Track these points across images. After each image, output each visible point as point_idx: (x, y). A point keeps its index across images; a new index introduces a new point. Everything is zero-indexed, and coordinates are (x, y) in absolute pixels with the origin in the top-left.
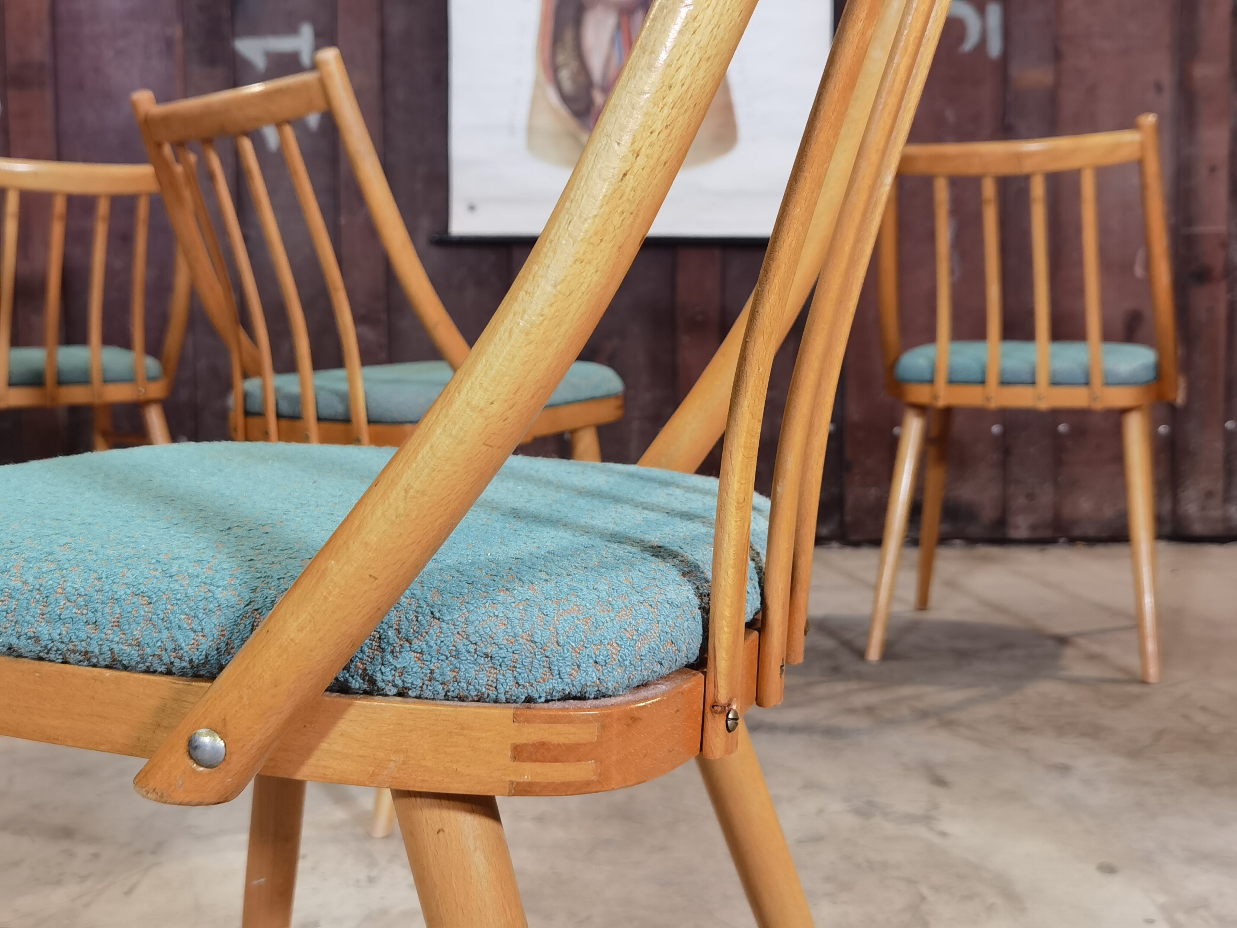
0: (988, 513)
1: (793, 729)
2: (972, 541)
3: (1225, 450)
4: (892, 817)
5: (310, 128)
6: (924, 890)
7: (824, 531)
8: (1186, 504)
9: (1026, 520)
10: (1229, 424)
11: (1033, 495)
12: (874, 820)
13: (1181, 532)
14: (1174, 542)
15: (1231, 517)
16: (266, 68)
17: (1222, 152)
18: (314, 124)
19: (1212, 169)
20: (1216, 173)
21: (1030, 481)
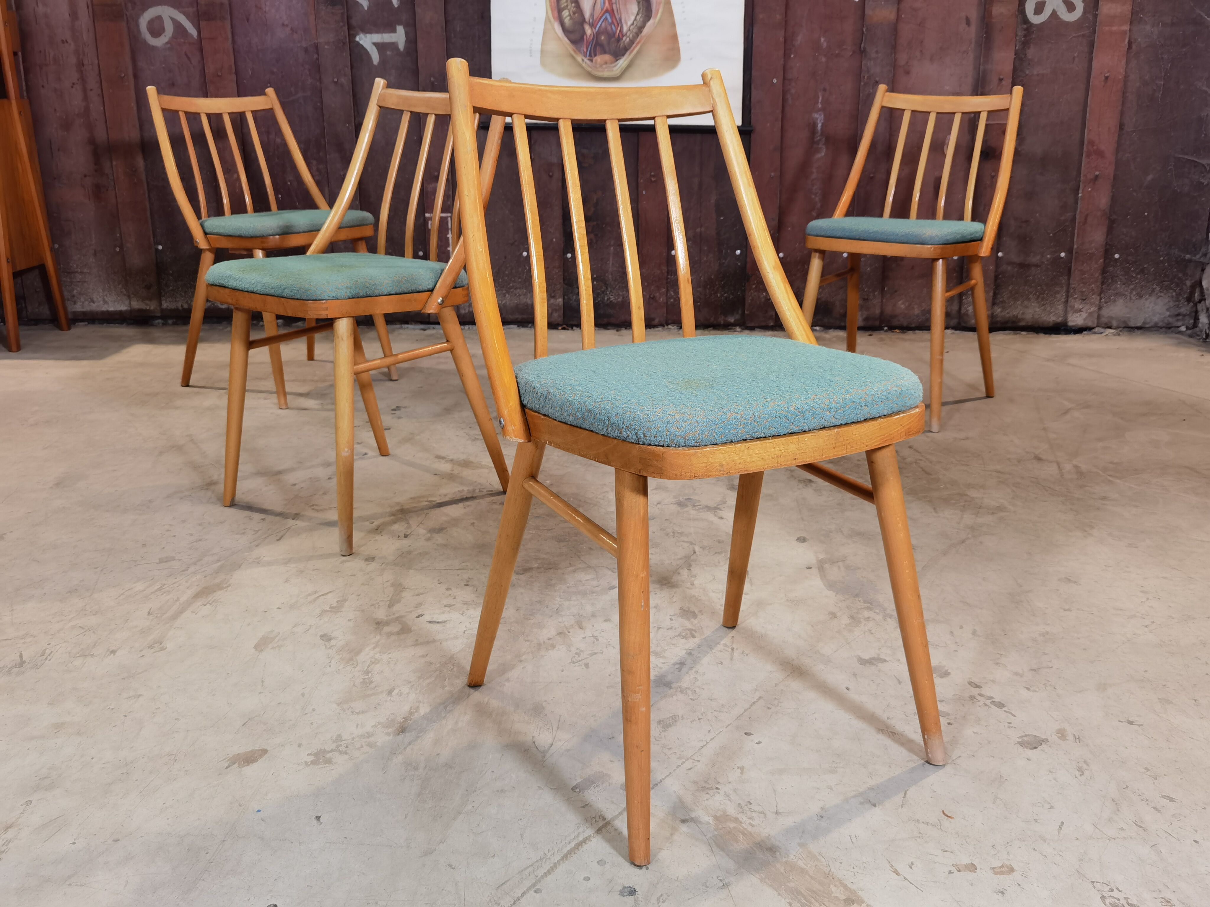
2: (826, 327)
3: (996, 271)
4: (697, 508)
5: (399, 49)
6: (697, 549)
7: (732, 320)
8: (968, 307)
9: (862, 315)
10: (1000, 254)
11: (867, 299)
12: (686, 509)
13: (963, 324)
14: (958, 332)
15: (997, 315)
16: (368, 8)
17: (1008, 68)
18: (401, 47)
19: (1001, 80)
20: (1004, 83)
21: (866, 290)
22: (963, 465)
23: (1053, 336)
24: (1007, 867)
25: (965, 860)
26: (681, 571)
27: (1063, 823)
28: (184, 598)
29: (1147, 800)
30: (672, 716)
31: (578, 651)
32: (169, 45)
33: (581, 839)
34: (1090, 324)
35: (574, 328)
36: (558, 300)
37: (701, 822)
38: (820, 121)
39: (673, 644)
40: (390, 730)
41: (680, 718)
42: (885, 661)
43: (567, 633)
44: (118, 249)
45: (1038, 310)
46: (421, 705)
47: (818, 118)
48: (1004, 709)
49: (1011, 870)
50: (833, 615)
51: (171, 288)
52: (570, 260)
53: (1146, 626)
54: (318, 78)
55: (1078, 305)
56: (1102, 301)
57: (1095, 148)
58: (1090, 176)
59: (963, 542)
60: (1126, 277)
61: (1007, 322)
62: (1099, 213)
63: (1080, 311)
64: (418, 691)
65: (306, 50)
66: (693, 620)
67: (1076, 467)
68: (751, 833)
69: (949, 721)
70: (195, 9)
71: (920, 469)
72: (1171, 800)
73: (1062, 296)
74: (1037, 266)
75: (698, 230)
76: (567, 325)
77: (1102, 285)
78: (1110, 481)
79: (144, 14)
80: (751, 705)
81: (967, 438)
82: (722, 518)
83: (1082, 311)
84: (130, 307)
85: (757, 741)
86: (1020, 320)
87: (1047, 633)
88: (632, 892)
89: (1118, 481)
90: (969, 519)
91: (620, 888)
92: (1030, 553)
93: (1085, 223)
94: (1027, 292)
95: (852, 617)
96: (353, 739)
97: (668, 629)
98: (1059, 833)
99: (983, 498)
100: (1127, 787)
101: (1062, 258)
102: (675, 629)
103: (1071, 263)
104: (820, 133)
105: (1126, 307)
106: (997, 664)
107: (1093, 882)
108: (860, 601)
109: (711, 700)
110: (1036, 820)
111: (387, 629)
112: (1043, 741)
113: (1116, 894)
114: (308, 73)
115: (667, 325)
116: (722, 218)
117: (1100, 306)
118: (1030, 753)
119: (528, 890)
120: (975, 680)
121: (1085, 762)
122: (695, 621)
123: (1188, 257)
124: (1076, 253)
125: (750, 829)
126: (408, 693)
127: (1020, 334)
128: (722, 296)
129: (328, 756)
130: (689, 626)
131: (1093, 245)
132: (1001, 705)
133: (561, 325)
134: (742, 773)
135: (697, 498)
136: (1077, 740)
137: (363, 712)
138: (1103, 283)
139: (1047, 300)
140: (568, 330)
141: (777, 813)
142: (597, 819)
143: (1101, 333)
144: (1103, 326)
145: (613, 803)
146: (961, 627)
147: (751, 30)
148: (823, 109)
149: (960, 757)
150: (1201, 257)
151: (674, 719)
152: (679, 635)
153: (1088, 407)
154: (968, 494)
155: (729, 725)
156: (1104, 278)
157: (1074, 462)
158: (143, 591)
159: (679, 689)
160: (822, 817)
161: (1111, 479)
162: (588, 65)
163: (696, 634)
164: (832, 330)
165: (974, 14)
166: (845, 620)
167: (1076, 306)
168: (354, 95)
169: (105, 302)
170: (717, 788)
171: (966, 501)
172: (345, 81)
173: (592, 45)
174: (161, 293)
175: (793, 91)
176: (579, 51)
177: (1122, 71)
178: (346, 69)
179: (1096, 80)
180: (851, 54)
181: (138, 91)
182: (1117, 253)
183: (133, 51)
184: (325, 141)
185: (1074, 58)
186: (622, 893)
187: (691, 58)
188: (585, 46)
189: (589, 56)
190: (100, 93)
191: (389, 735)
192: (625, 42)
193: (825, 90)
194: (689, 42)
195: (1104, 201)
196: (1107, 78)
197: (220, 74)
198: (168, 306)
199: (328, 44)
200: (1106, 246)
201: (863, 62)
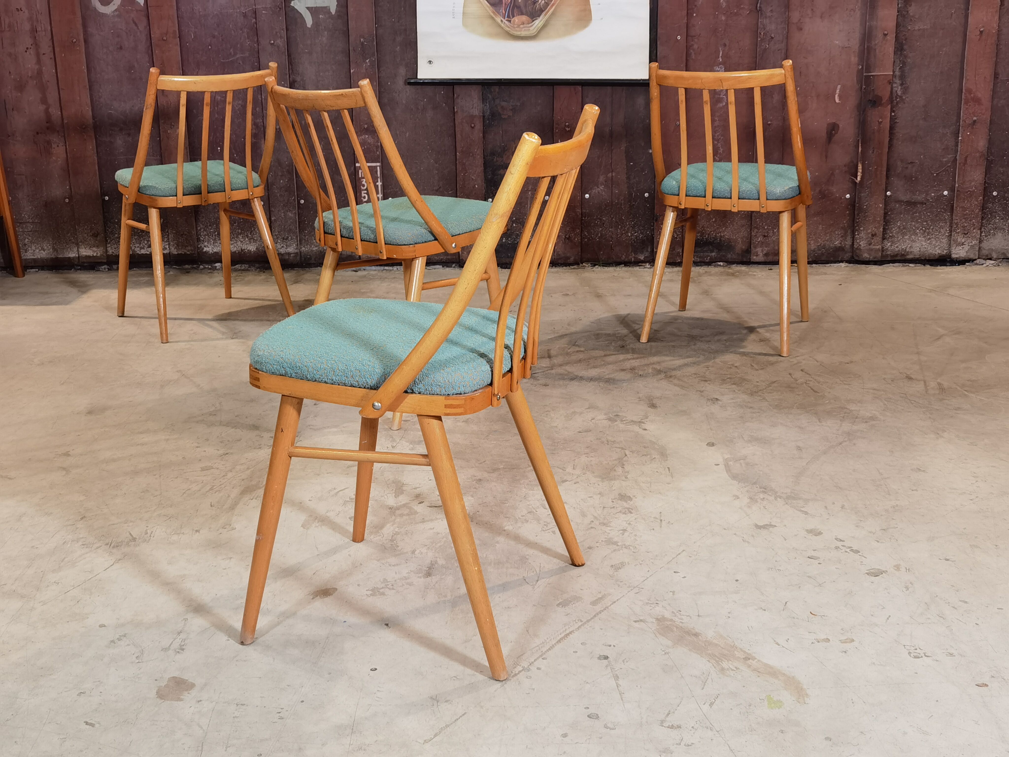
0: (740, 246)
1: (591, 379)
2: (730, 263)
3: (885, 209)
4: (624, 422)
5: (331, 13)
6: (627, 452)
7: (642, 257)
8: (860, 242)
9: (762, 251)
10: (888, 193)
11: (767, 236)
12: (616, 423)
13: (857, 258)
14: (852, 265)
15: (887, 249)
17: (892, 24)
18: (333, 10)
19: (885, 35)
20: (888, 37)
21: (766, 228)
22: (845, 384)
23: (939, 267)
24: (849, 639)
25: (823, 637)
26: (616, 468)
27: (890, 616)
28: (233, 495)
29: (949, 603)
30: (621, 563)
31: (546, 523)
32: (118, 12)
33: (568, 632)
34: (972, 256)
37: (647, 622)
39: (616, 518)
40: (420, 575)
41: (627, 564)
42: (775, 526)
43: (535, 512)
44: (67, 200)
45: (924, 243)
46: (438, 559)
48: (859, 554)
49: (853, 641)
50: (737, 497)
51: (116, 235)
53: (971, 500)
54: (256, 40)
55: (960, 239)
56: (983, 234)
57: (972, 95)
58: (969, 121)
59: (841, 444)
60: (1004, 212)
61: (897, 255)
62: (978, 154)
63: (963, 244)
64: (434, 551)
65: (245, 15)
66: (629, 502)
67: (939, 384)
68: (681, 627)
69: (819, 562)
71: (810, 388)
72: (966, 602)
73: (946, 230)
74: (922, 203)
75: (610, 175)
77: (982, 220)
78: (965, 395)
80: (677, 555)
81: (852, 362)
82: (645, 430)
83: (965, 245)
84: (78, 253)
85: (683, 576)
86: (908, 253)
87: (897, 505)
88: (606, 658)
89: (972, 395)
90: (846, 426)
91: (598, 656)
92: (892, 452)
93: (965, 163)
94: (914, 228)
95: (751, 498)
96: (395, 581)
97: (611, 508)
98: (886, 621)
99: (859, 410)
100: (937, 596)
101: (946, 196)
102: (617, 508)
103: (954, 200)
105: (1005, 240)
106: (857, 526)
107: (904, 646)
108: (757, 487)
109: (648, 552)
110: (872, 615)
111: (398, 512)
112: (884, 572)
113: (918, 651)
114: (246, 36)
115: (582, 264)
116: (632, 164)
117: (980, 239)
118: (873, 578)
119: (538, 658)
120: (840, 537)
121: (911, 583)
122: (632, 503)
124: (958, 191)
125: (681, 624)
126: (427, 552)
127: (908, 266)
128: (632, 235)
129: (381, 591)
130: (628, 506)
131: (973, 183)
132: (857, 552)
134: (673, 594)
135: (624, 414)
136: (908, 571)
137: (397, 565)
138: (983, 218)
139: (932, 235)
141: (698, 616)
142: (577, 621)
143: (983, 264)
144: (984, 257)
145: (586, 612)
146: (834, 503)
148: (724, 63)
149: (825, 582)
151: (622, 564)
152: (620, 512)
153: (959, 333)
154: (848, 407)
155: (662, 567)
156: (984, 213)
157: (939, 381)
158: (200, 490)
159: (624, 546)
160: (729, 617)
161: (966, 393)
162: (507, 26)
163: (633, 511)
166: (746, 500)
167: (959, 240)
168: (290, 55)
169: (55, 250)
170: (657, 603)
171: (845, 413)
172: (281, 42)
173: (510, 7)
174: (107, 241)
175: (696, 46)
176: (499, 13)
177: (995, 26)
178: (282, 31)
179: (972, 34)
180: (748, 12)
181: (88, 54)
182: (995, 191)
183: (84, 18)
184: (262, 98)
185: (952, 15)
186: (599, 658)
187: (602, 19)
188: (504, 8)
189: (507, 17)
190: (52, 56)
191: (420, 577)
192: (541, 4)
193: (725, 45)
194: (600, 4)
195: (982, 144)
196: (981, 32)
197: (165, 38)
198: (113, 252)
199: (265, 9)
200: (985, 185)
201: (760, 20)
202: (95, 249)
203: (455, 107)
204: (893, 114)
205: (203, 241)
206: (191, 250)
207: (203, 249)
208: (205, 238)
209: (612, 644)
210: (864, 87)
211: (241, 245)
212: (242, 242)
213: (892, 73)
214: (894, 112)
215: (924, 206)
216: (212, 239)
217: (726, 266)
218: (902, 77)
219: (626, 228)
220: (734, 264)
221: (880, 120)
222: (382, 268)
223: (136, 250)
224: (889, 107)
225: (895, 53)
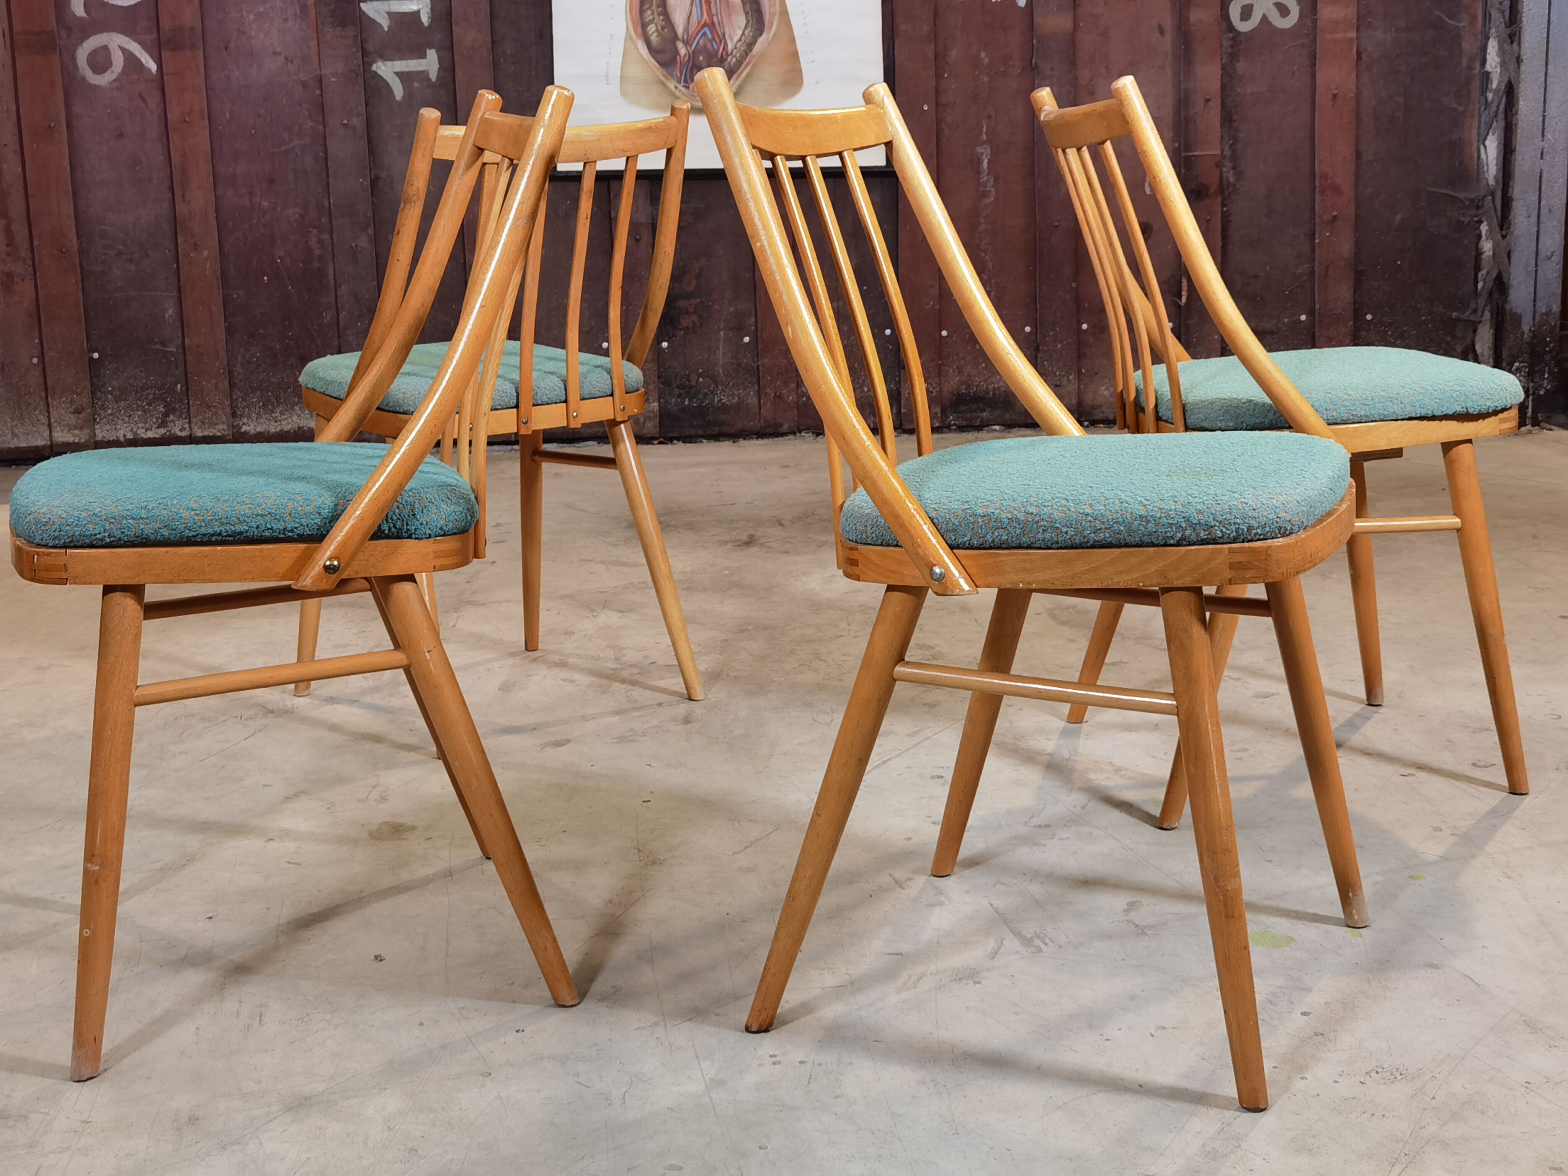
5: (430, 80)
11: (1060, 386)
16: (388, 27)
17: (1215, 85)
18: (433, 76)
19: (1208, 100)
20: (1211, 104)
21: (1058, 373)
32: (117, 84)
35: (675, 442)
36: (652, 405)
38: (986, 156)
44: (35, 361)
47: (982, 154)
51: (109, 411)
52: (666, 351)
54: (321, 119)
57: (1329, 182)
58: (1327, 217)
62: (1342, 264)
65: (305, 85)
70: (155, 36)
76: (664, 439)
79: (84, 44)
84: (51, 440)
93: (1326, 276)
101: (1304, 321)
103: (1315, 328)
104: (986, 171)
114: (307, 114)
115: (800, 432)
116: (865, 288)
123: (1455, 315)
124: (1319, 314)
125: (1027, 747)
131: (1339, 303)
133: (657, 439)
140: (667, 444)
147: (891, 45)
148: (989, 142)
150: (1469, 316)
162: (684, 94)
164: (1016, 429)
165: (1168, 23)
168: (370, 141)
169: (14, 435)
172: (358, 123)
173: (687, 68)
174: (95, 419)
175: (949, 119)
176: (671, 76)
177: (1353, 87)
178: (360, 107)
179: (1323, 99)
180: (1020, 71)
181: (71, 145)
182: (1369, 313)
183: (66, 93)
184: (329, 203)
185: (1294, 72)
186: (932, 777)
187: (817, 83)
188: (678, 70)
189: (684, 82)
190: (18, 150)
191: (678, 725)
192: (732, 62)
193: (990, 117)
194: (813, 62)
195: (1346, 248)
196: (1335, 96)
197: (187, 119)
198: (104, 437)
199: (335, 75)
200: (1354, 305)
201: (1036, 81)
202: (77, 432)
203: (612, 212)
204: (1225, 209)
205: (241, 416)
206: (223, 429)
207: (241, 428)
208: (244, 412)
209: (946, 766)
210: (1183, 171)
211: (298, 421)
212: (299, 416)
213: (1219, 153)
214: (1226, 205)
215: (1275, 336)
216: (255, 413)
217: (1004, 430)
218: (1234, 158)
219: (860, 381)
220: (1015, 427)
221: (1209, 218)
222: (509, 447)
223: (139, 432)
224: (1219, 200)
225: (1222, 126)
